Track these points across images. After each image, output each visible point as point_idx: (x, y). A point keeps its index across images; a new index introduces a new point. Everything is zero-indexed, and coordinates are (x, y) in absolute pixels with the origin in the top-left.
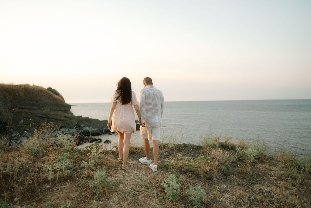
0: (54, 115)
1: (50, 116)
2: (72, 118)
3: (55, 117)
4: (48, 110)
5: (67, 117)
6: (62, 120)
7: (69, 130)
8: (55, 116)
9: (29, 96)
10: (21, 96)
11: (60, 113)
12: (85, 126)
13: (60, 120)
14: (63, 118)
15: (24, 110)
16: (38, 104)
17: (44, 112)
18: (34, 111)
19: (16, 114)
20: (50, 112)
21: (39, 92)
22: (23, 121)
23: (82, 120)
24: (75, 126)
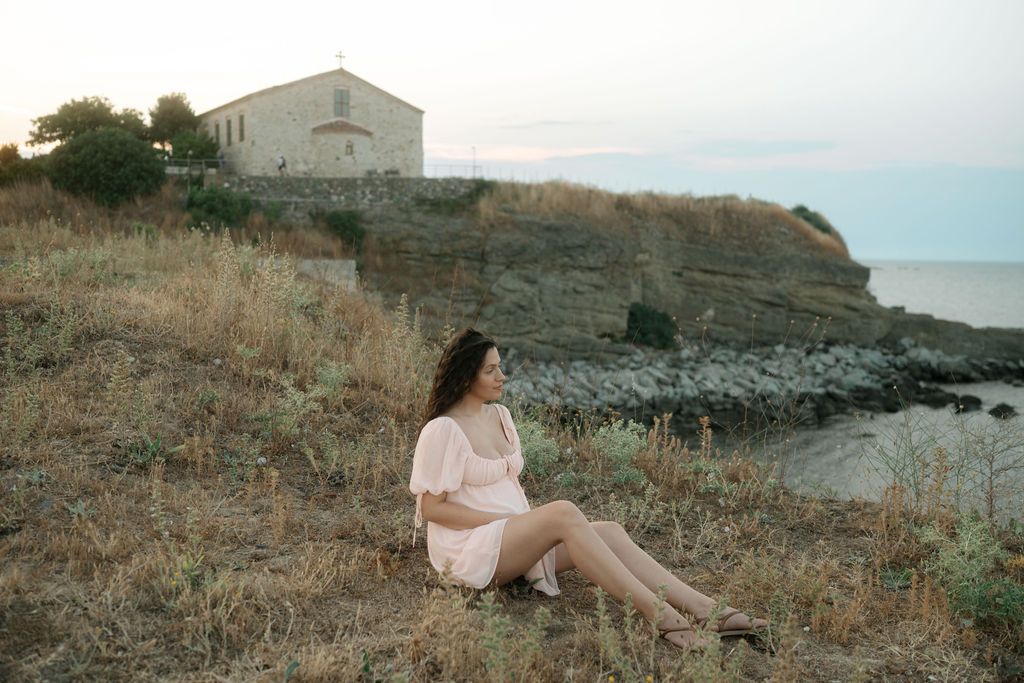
0: (809, 300)
1: (796, 301)
2: (870, 314)
3: (815, 306)
4: (794, 282)
5: (855, 309)
6: (837, 319)
7: (857, 354)
8: (814, 302)
9: (735, 234)
10: (712, 232)
11: (830, 293)
12: (916, 346)
14: (840, 311)
15: (718, 279)
16: (762, 259)
17: (778, 286)
18: (748, 284)
19: (694, 289)
20: (798, 290)
21: (768, 221)
22: (713, 313)
23: (905, 322)
24: (879, 343)
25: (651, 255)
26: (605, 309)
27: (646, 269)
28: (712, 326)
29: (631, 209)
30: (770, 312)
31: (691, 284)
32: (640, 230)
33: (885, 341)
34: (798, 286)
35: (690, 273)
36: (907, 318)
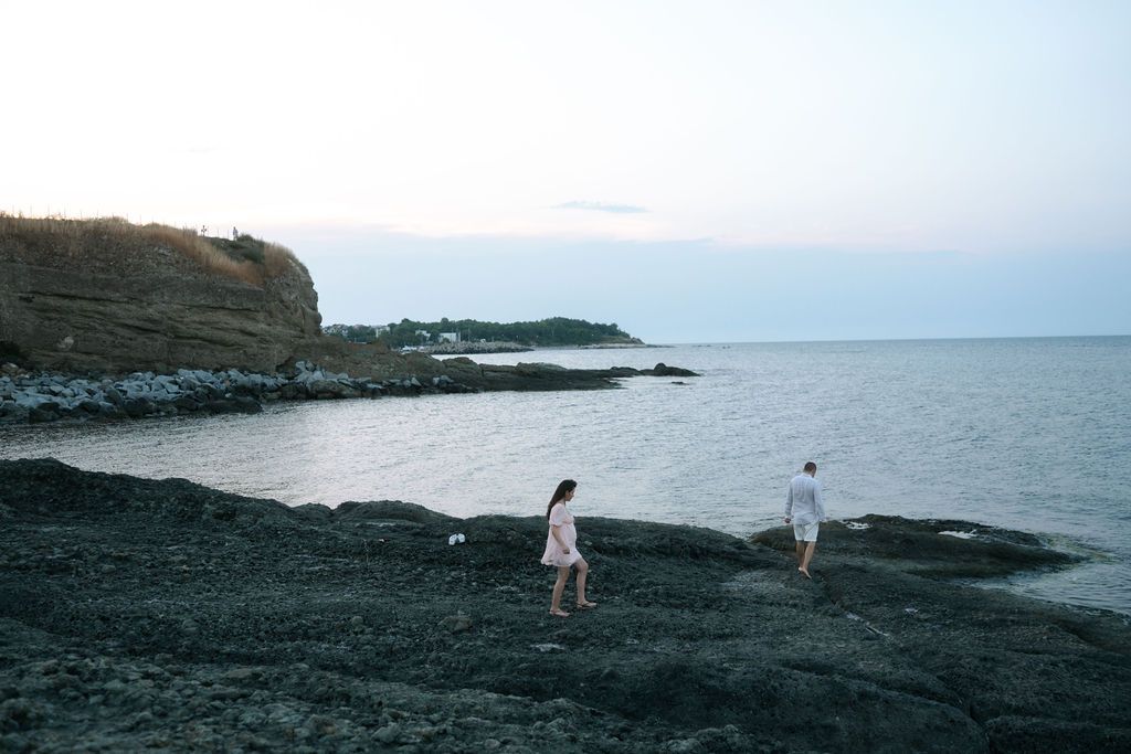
0: (200, 327)
1: (184, 328)
2: (268, 338)
3: (206, 332)
4: (175, 306)
5: (251, 334)
6: (233, 345)
8: (205, 327)
9: (99, 256)
10: (70, 254)
11: (221, 317)
13: (224, 344)
14: (228, 337)
15: (76, 305)
16: (125, 281)
17: (150, 311)
19: (48, 315)
20: (182, 315)
21: (146, 243)
22: (72, 341)
23: (307, 346)
24: (279, 368)
28: (71, 355)
30: (141, 339)
31: (44, 310)
33: (286, 367)
34: (182, 311)
35: (42, 299)
36: (310, 342)
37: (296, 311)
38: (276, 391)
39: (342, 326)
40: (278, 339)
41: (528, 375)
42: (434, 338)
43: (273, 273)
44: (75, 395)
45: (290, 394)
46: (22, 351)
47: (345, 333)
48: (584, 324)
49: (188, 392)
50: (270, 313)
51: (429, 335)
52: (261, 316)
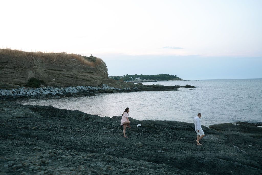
0: (82, 76)
1: (78, 77)
2: (97, 79)
4: (76, 72)
6: (89, 80)
8: (83, 77)
10: (54, 61)
11: (86, 74)
13: (87, 80)
15: (56, 71)
16: (66, 66)
17: (71, 73)
19: (50, 74)
20: (78, 74)
21: (70, 58)
22: (55, 80)
23: (105, 81)
24: (99, 86)
25: (37, 66)
26: (15, 78)
27: (36, 70)
28: (55, 83)
29: (33, 55)
30: (69, 79)
31: (49, 73)
32: (34, 60)
33: (100, 85)
34: (78, 73)
35: (49, 70)
36: (106, 80)
37: (103, 73)
38: (98, 91)
39: (113, 76)
40: (99, 79)
41: (156, 87)
42: (134, 79)
43: (98, 64)
44: (55, 92)
45: (101, 91)
46: (44, 82)
47: (114, 78)
48: (169, 75)
49: (79, 91)
50: (97, 73)
51: (132, 78)
52: (95, 74)
